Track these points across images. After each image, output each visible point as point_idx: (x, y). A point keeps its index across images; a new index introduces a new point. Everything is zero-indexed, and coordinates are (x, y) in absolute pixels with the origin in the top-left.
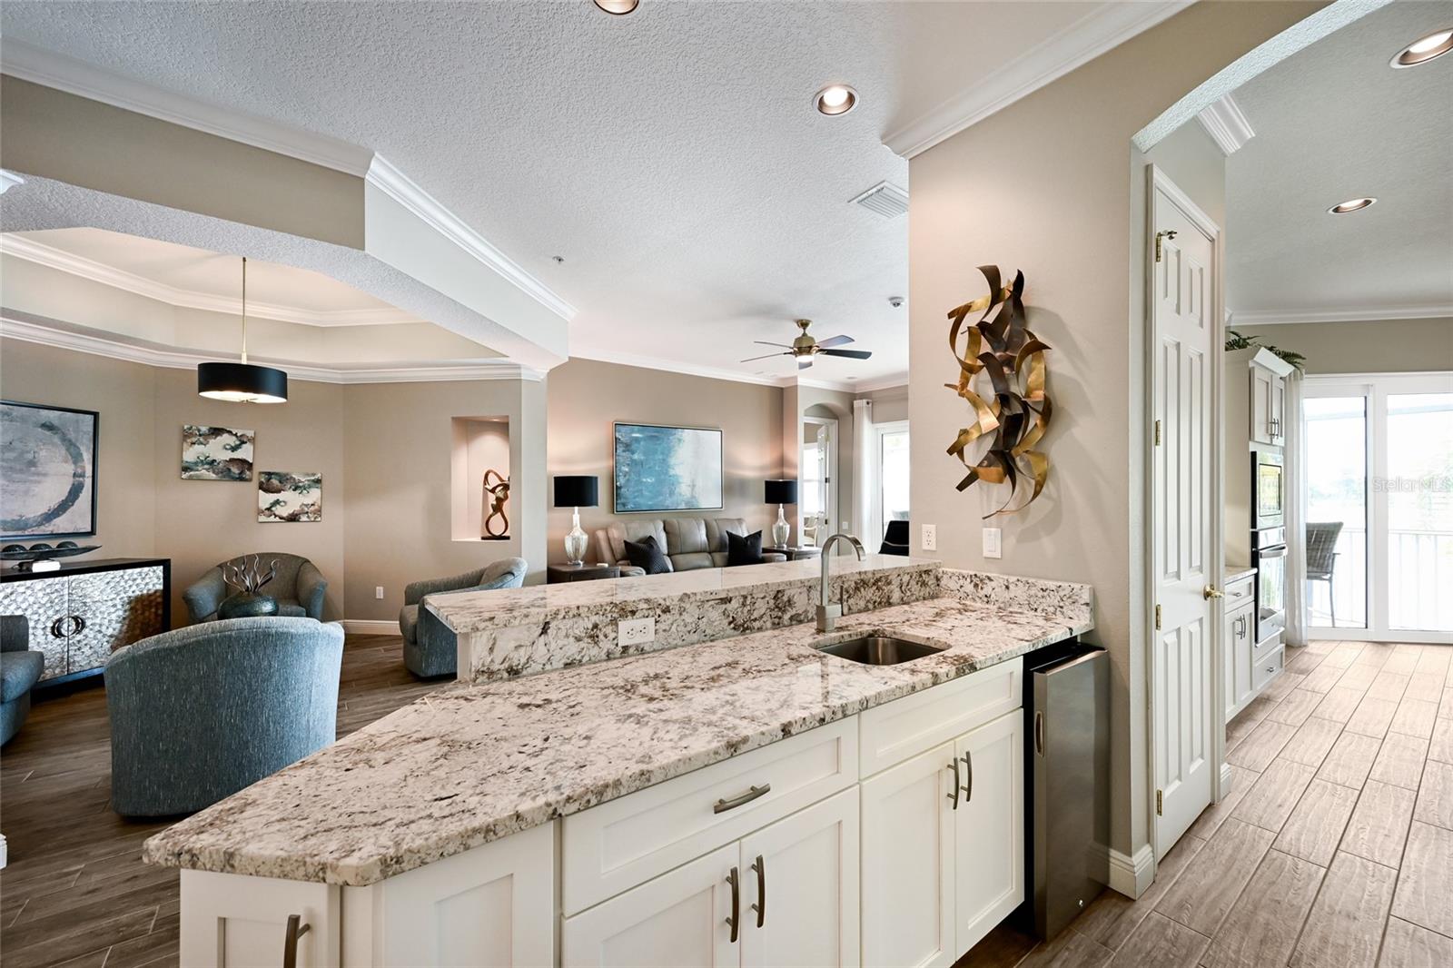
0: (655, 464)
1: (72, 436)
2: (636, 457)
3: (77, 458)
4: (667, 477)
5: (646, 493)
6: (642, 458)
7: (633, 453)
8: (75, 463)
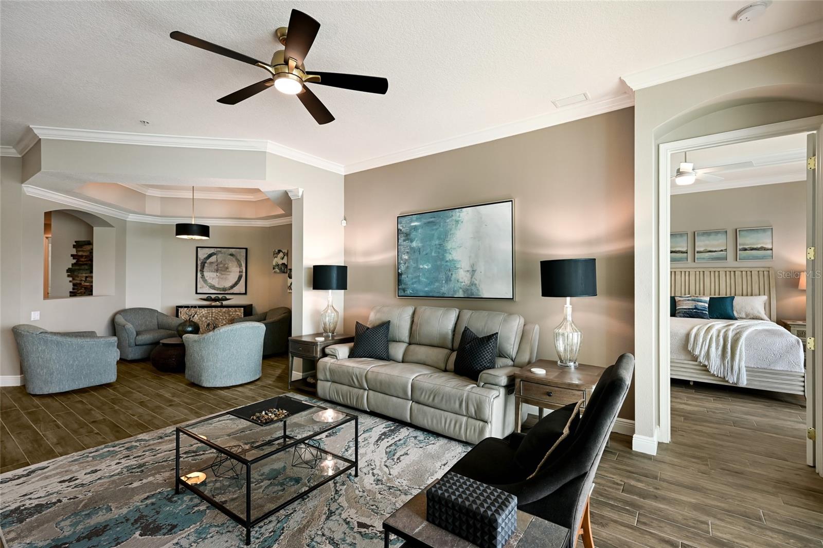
0: (431, 250)
1: (239, 258)
2: (414, 244)
3: (240, 266)
4: (443, 263)
5: (423, 279)
6: (420, 245)
7: (412, 241)
8: (240, 267)
